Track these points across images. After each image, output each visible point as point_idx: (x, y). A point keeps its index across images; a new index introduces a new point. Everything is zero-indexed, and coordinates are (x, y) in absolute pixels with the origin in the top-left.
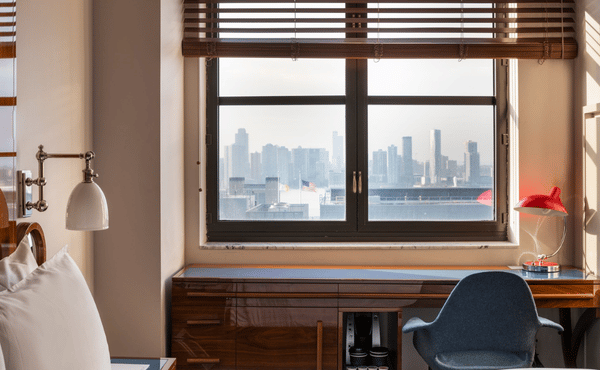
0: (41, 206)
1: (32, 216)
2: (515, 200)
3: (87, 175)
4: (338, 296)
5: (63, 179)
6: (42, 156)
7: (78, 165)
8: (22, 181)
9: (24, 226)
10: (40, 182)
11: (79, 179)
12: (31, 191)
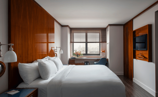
0: (57, 52)
1: (56, 53)
2: (101, 52)
3: (61, 49)
4: (84, 60)
5: (59, 49)
6: (57, 47)
7: (60, 48)
8: (55, 50)
9: (55, 53)
10: (57, 50)
11: (60, 49)
12: (56, 51)
